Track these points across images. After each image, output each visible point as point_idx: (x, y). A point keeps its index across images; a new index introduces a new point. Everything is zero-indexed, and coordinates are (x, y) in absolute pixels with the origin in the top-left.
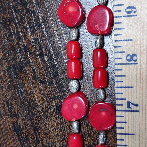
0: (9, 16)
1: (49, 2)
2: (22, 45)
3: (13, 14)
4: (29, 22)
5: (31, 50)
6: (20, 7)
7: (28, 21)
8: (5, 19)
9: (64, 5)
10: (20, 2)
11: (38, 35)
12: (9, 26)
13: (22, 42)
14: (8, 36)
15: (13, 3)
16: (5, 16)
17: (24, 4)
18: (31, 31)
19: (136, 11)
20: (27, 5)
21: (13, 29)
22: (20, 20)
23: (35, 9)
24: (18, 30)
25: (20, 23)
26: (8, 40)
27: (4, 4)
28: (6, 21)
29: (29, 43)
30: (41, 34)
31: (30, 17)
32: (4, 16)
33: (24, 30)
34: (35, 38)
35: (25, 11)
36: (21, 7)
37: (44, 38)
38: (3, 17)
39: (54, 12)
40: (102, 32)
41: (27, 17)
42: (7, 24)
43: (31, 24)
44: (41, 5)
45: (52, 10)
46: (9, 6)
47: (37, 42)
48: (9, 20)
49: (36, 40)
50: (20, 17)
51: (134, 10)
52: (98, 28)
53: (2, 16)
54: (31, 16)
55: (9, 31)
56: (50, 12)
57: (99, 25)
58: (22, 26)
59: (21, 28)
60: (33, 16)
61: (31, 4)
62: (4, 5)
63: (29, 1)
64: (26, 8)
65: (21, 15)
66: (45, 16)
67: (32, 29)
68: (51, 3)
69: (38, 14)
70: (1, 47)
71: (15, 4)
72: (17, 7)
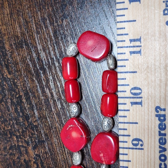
0: (10, 128)
1: (53, 118)
2: (23, 160)
3: (14, 126)
4: (31, 137)
5: (33, 166)
6: (21, 120)
7: (30, 135)
8: (6, 130)
9: (67, 129)
10: (22, 115)
11: (40, 151)
12: (10, 138)
13: (23, 156)
14: (9, 149)
15: (14, 114)
16: (6, 127)
17: (26, 117)
18: (32, 146)
19: (143, 144)
20: (29, 119)
21: (14, 142)
22: (21, 134)
23: (37, 123)
24: (19, 144)
25: (22, 137)
26: (8, 153)
27: (5, 114)
28: (7, 133)
29: (31, 159)
30: (43, 151)
31: (32, 132)
32: (4, 127)
33: (25, 144)
34: (36, 154)
35: (27, 124)
36: (23, 119)
37: (46, 155)
38: (4, 129)
39: (58, 129)
40: (107, 163)
41: (29, 131)
42: (8, 136)
43: (33, 138)
44: (44, 120)
45: (55, 127)
46: (10, 117)
47: (39, 158)
48: (10, 132)
49: (37, 157)
50: (22, 130)
51: (140, 143)
52: (103, 157)
53: (2, 127)
54: (33, 130)
55: (10, 144)
56: (53, 128)
57: (104, 155)
58: (23, 140)
59: (22, 141)
60: (35, 131)
61: (33, 118)
62: (5, 116)
63: (31, 114)
64: (28, 122)
65: (22, 128)
66: (48, 132)
67: (34, 144)
68: (54, 119)
69: (40, 129)
70: (1, 160)
71: (16, 116)
72: (19, 120)
